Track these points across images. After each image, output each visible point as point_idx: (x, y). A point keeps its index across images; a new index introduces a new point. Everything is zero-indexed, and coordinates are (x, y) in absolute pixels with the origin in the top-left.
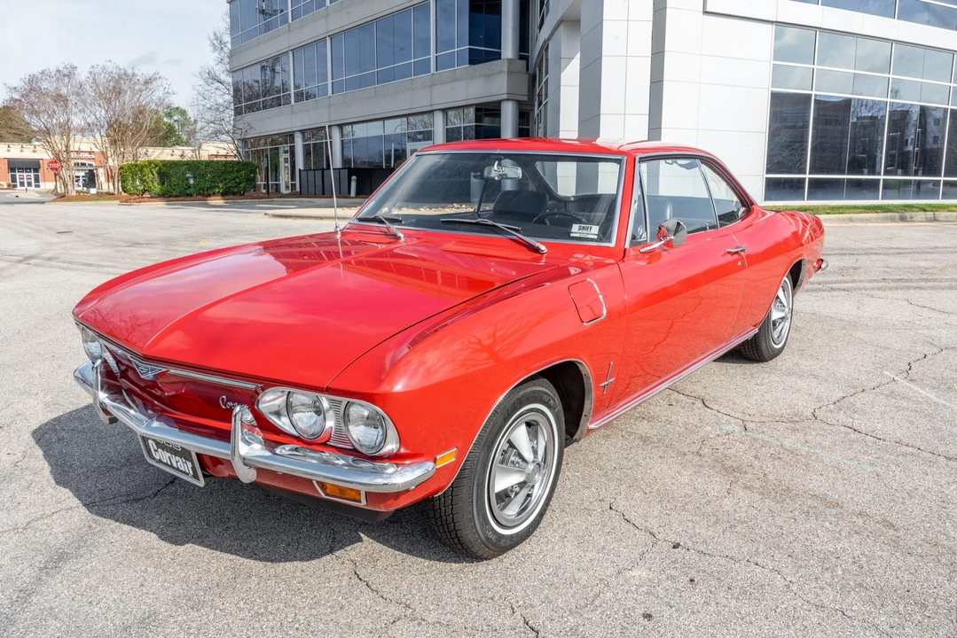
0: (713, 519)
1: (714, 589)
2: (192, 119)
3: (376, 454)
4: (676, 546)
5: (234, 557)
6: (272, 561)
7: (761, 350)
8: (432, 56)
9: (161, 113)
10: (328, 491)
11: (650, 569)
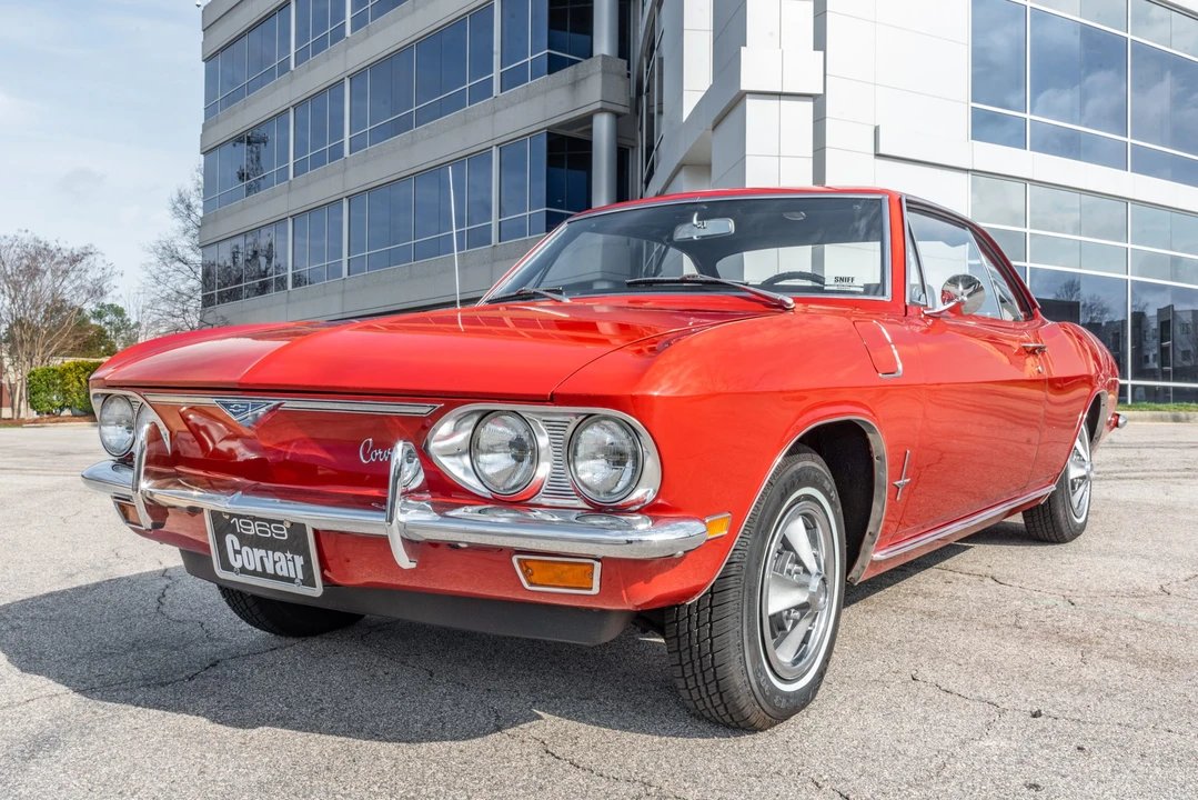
0: (1077, 689)
1: (1119, 757)
2: (133, 322)
3: (620, 503)
4: (1036, 715)
5: (343, 739)
6: (408, 742)
7: (1058, 522)
8: (494, 221)
9: (88, 313)
10: (534, 579)
11: (1010, 739)
